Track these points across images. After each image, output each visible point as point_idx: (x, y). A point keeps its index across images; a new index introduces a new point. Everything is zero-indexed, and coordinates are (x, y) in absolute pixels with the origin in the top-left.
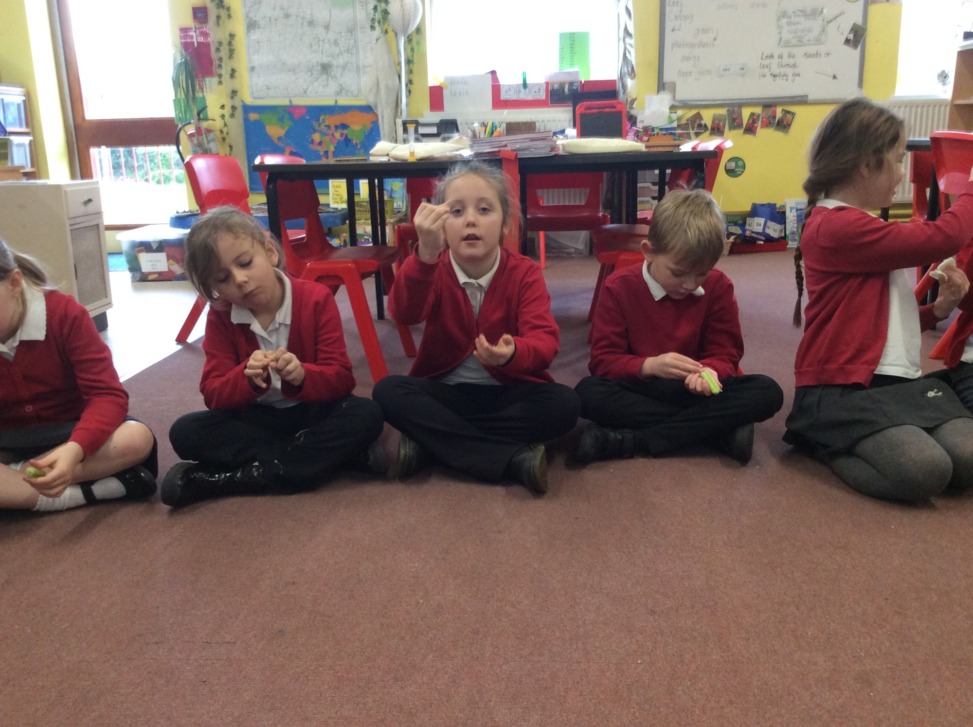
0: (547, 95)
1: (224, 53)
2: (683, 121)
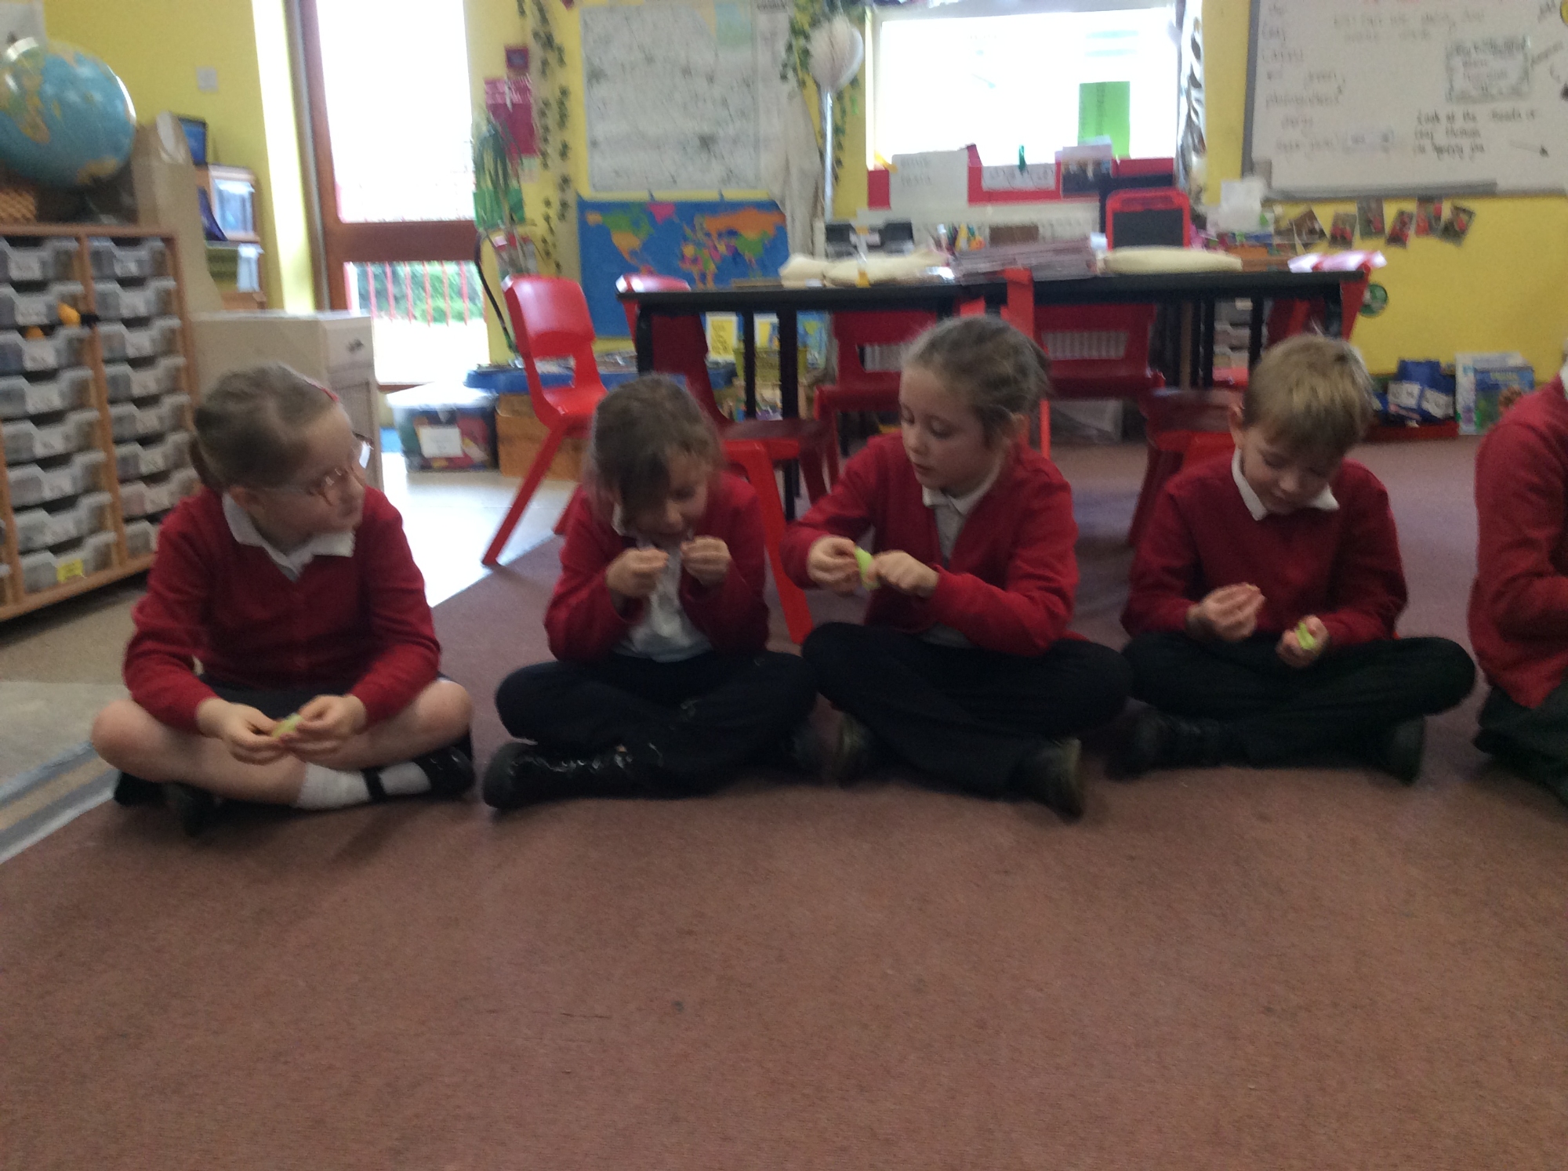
0: (1058, 181)
1: (552, 120)
2: (1284, 224)
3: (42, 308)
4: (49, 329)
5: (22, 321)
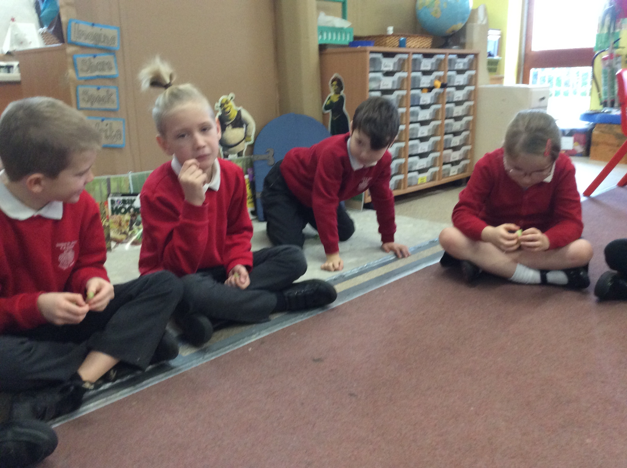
3: (429, 81)
4: (430, 89)
5: (421, 86)
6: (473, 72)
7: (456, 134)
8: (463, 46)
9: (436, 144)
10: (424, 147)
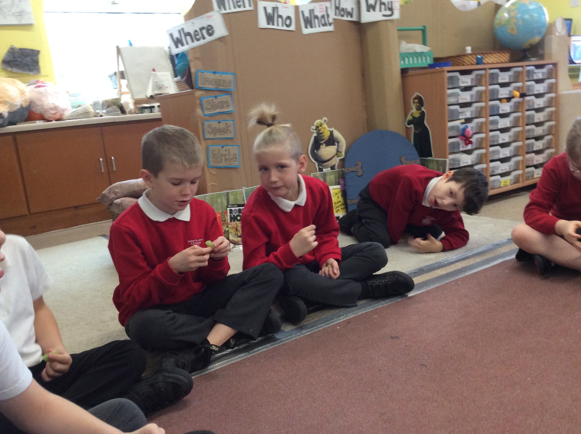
3: (508, 92)
4: (509, 99)
5: (500, 97)
6: (553, 81)
7: (537, 138)
8: (542, 57)
9: (517, 148)
10: (505, 152)
